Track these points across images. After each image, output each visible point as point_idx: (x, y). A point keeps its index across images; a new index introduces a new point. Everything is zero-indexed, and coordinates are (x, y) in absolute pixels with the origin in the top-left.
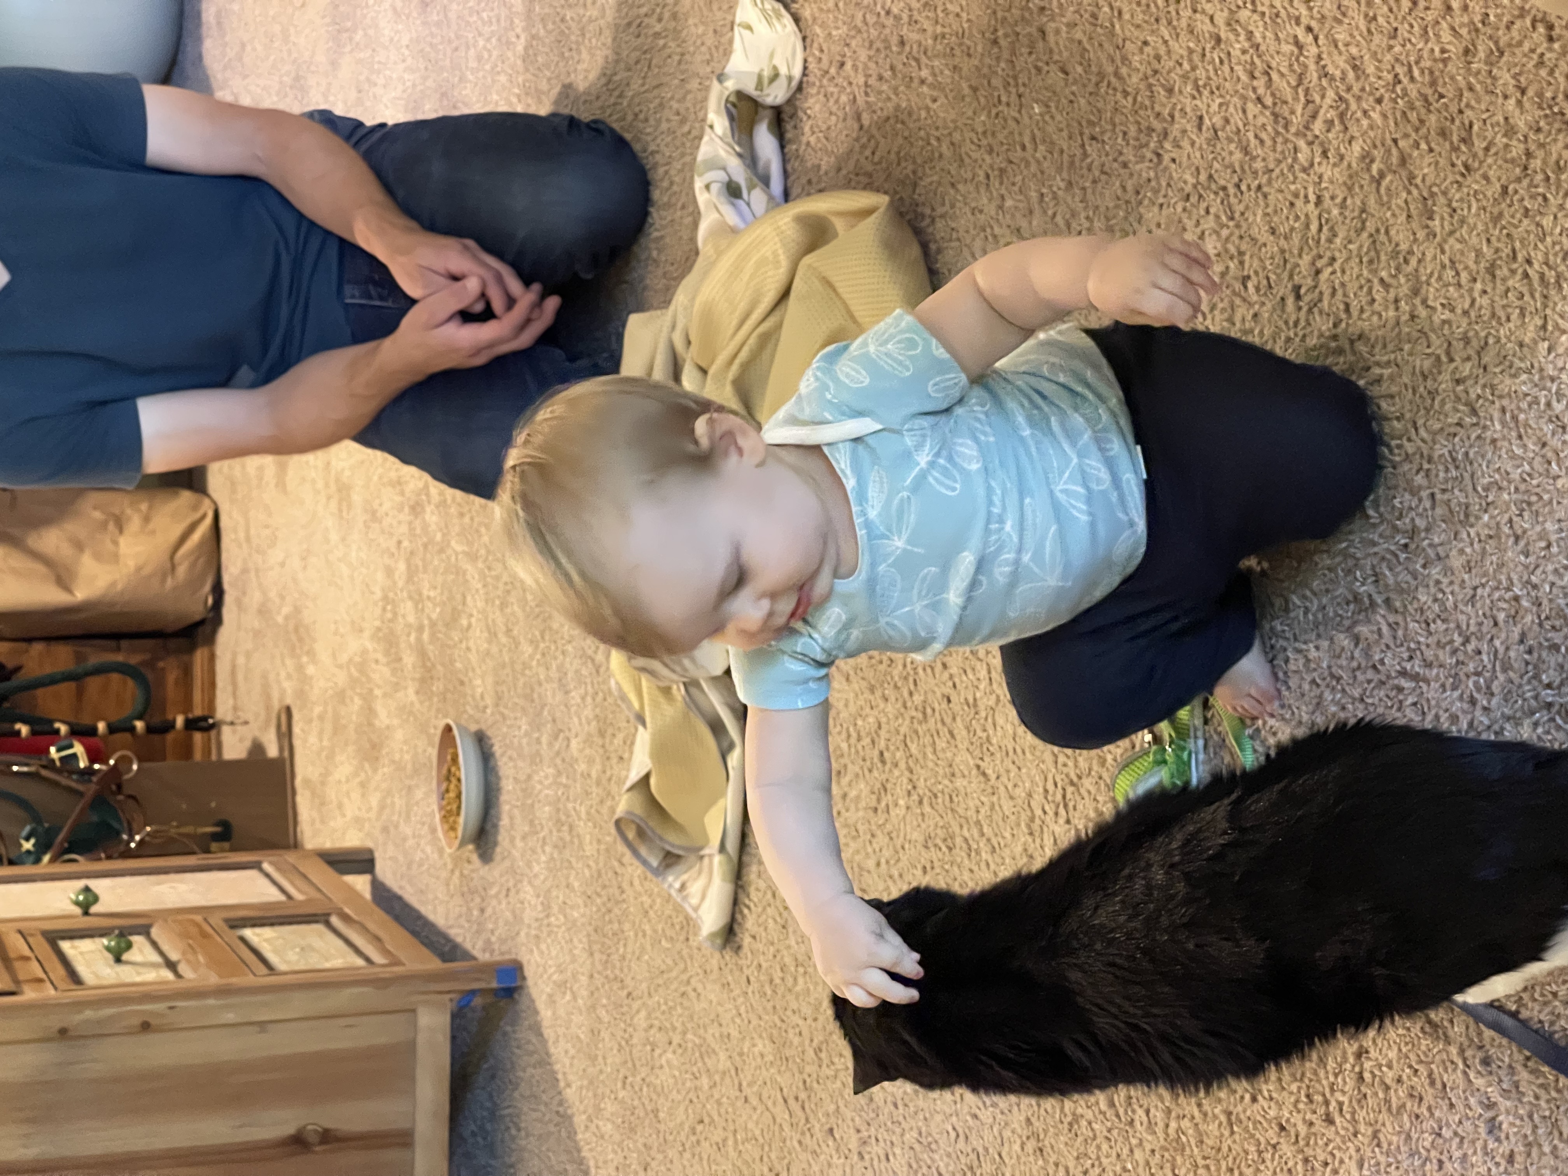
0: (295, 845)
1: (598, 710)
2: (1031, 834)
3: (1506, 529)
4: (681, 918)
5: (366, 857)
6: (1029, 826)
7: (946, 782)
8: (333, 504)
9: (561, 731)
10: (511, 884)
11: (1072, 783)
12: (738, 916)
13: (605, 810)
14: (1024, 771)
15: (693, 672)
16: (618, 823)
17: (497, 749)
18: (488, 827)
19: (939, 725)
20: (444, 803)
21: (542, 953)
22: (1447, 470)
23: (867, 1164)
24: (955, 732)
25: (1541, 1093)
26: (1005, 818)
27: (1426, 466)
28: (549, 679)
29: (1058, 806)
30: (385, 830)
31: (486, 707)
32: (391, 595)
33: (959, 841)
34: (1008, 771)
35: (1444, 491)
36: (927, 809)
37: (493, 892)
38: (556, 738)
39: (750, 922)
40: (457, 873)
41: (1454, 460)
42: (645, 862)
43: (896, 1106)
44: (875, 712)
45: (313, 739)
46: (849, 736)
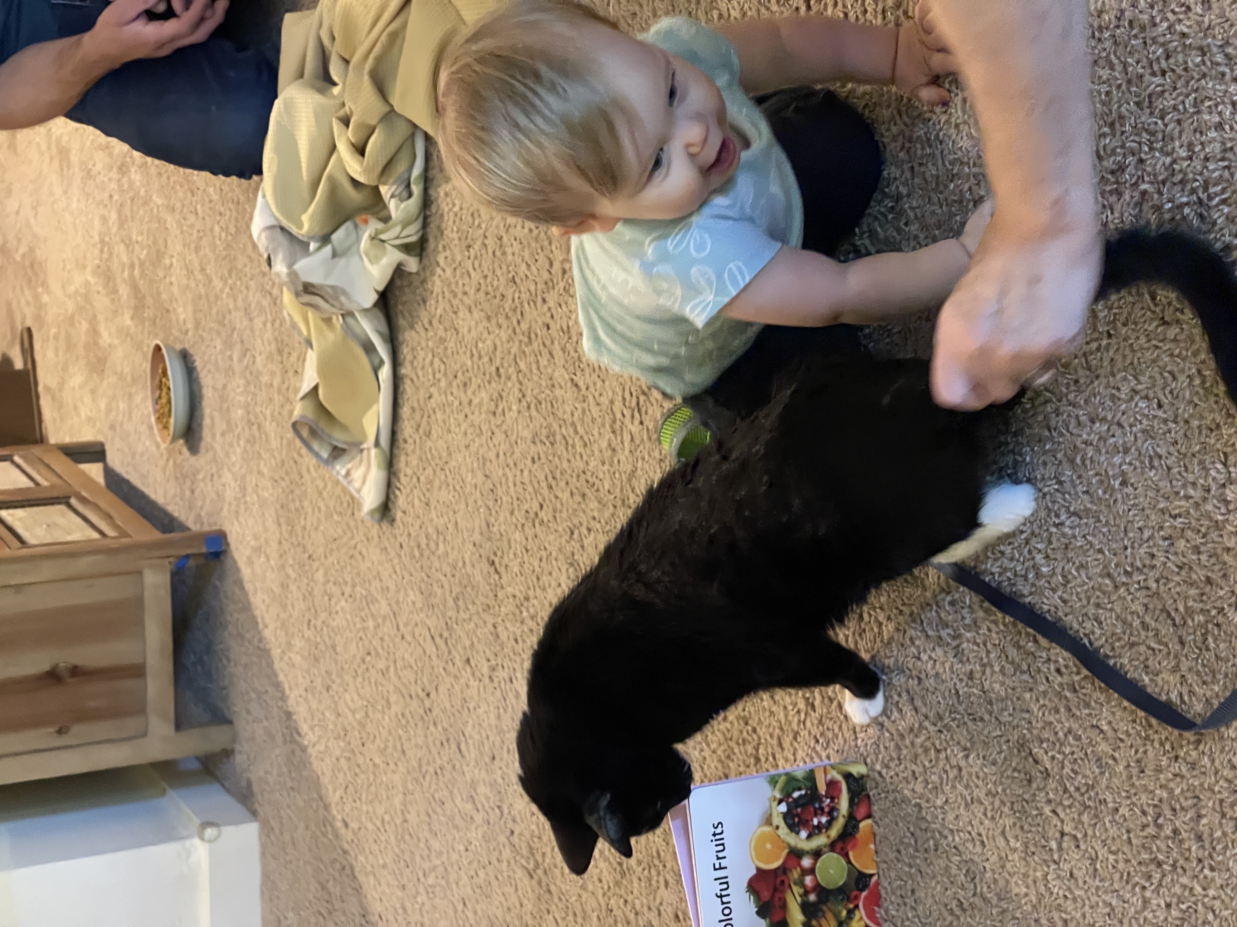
0: (40, 440)
1: (276, 334)
2: (614, 432)
3: (967, 195)
4: (348, 497)
5: (99, 449)
6: (611, 426)
7: (548, 392)
8: (56, 163)
9: (247, 350)
10: (214, 471)
11: (644, 393)
12: (392, 497)
13: (285, 413)
14: (607, 383)
15: (349, 306)
16: (294, 425)
17: (198, 364)
18: (194, 425)
19: (542, 347)
20: (158, 407)
21: (241, 524)
22: (923, 149)
23: (496, 685)
24: (554, 353)
25: (992, 626)
26: (593, 420)
27: (907, 145)
28: (236, 308)
29: (633, 410)
30: (112, 427)
31: (187, 331)
32: (107, 239)
33: (558, 437)
34: (595, 384)
35: (921, 164)
36: (534, 412)
37: (200, 477)
38: (244, 355)
39: (401, 501)
40: (171, 462)
41: (929, 140)
42: (317, 455)
43: (516, 641)
44: (492, 336)
45: (50, 354)
46: (472, 356)
